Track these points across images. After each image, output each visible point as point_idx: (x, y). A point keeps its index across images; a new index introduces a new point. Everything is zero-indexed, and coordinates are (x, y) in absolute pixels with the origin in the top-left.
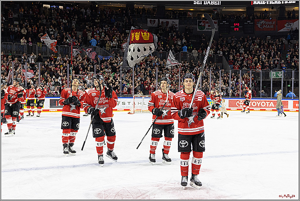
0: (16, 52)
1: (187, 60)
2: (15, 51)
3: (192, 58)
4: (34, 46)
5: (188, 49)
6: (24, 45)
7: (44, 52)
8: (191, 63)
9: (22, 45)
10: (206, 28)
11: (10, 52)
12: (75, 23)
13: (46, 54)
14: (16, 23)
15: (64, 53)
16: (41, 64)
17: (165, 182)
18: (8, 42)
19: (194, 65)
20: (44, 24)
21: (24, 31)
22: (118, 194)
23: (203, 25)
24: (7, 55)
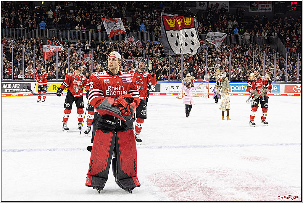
0: (71, 39)
1: (238, 43)
2: (70, 37)
3: (244, 40)
4: (87, 33)
5: (239, 32)
6: (78, 32)
7: (96, 38)
8: (242, 46)
9: (77, 32)
10: (259, 9)
11: (66, 39)
12: (125, 9)
13: (98, 40)
14: (72, 11)
15: (115, 38)
16: (93, 50)
17: (216, 168)
18: (64, 29)
19: (246, 48)
20: (96, 11)
21: (78, 19)
22: (168, 178)
23: (255, 5)
24: (63, 42)
